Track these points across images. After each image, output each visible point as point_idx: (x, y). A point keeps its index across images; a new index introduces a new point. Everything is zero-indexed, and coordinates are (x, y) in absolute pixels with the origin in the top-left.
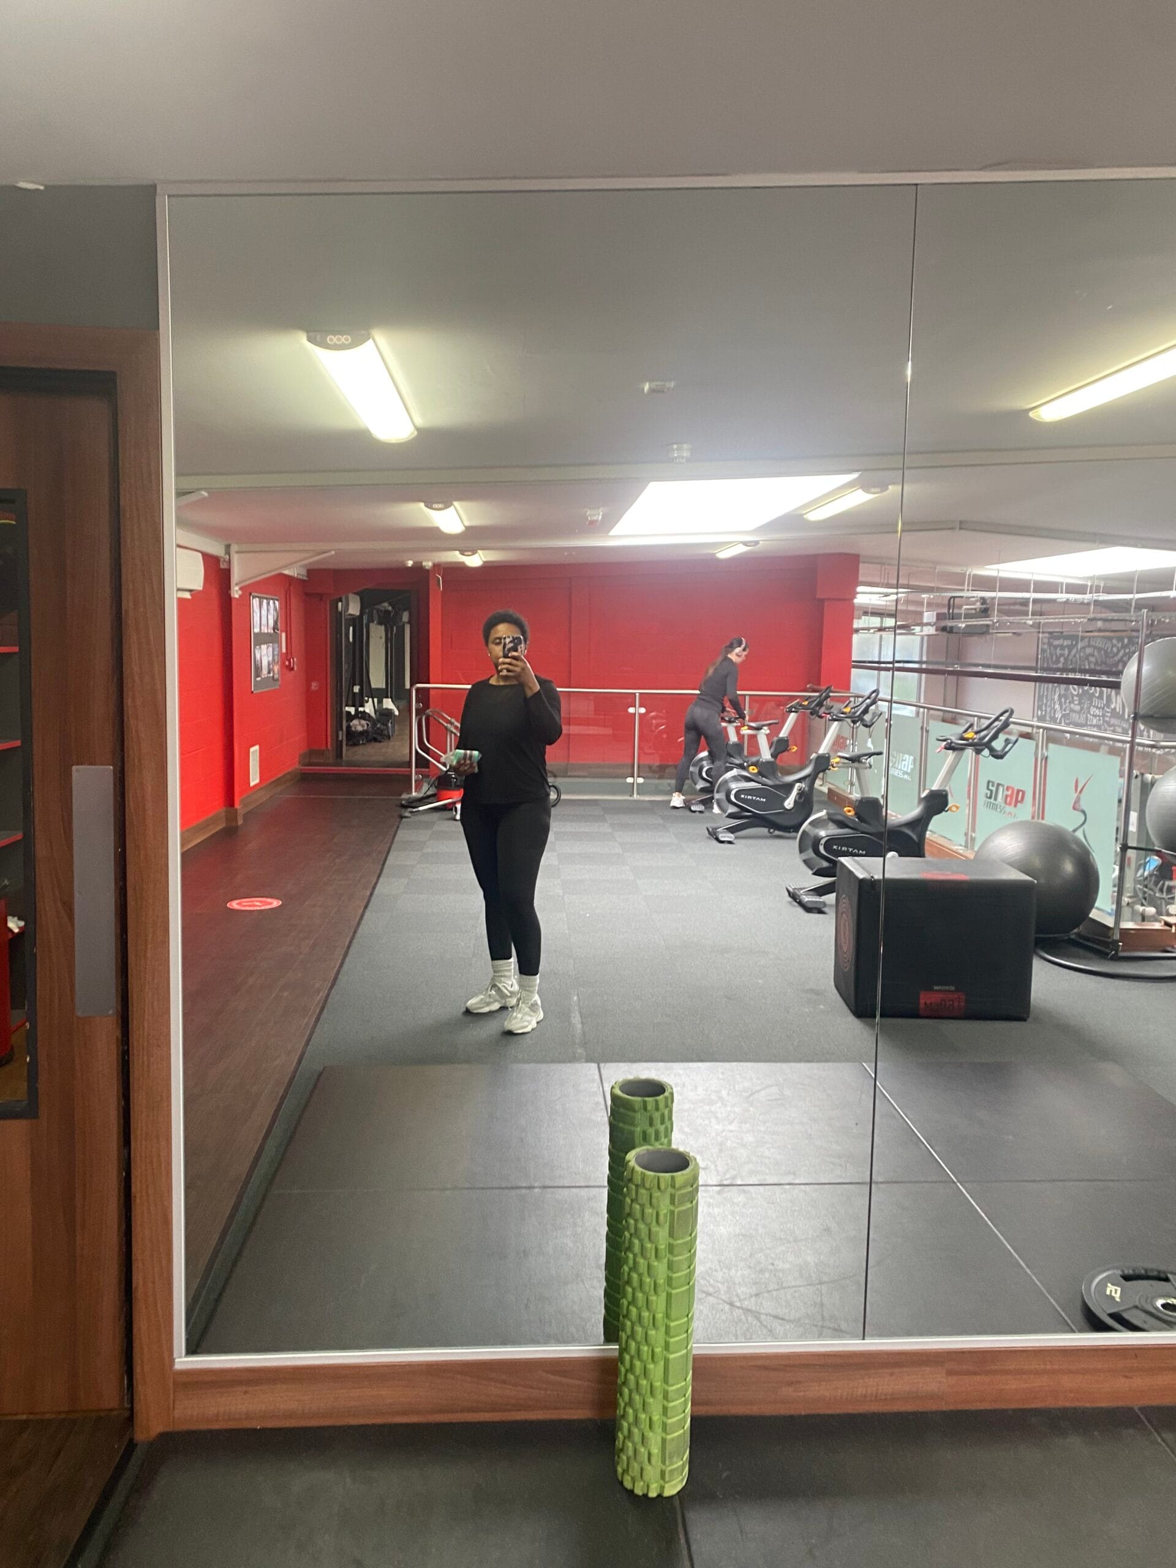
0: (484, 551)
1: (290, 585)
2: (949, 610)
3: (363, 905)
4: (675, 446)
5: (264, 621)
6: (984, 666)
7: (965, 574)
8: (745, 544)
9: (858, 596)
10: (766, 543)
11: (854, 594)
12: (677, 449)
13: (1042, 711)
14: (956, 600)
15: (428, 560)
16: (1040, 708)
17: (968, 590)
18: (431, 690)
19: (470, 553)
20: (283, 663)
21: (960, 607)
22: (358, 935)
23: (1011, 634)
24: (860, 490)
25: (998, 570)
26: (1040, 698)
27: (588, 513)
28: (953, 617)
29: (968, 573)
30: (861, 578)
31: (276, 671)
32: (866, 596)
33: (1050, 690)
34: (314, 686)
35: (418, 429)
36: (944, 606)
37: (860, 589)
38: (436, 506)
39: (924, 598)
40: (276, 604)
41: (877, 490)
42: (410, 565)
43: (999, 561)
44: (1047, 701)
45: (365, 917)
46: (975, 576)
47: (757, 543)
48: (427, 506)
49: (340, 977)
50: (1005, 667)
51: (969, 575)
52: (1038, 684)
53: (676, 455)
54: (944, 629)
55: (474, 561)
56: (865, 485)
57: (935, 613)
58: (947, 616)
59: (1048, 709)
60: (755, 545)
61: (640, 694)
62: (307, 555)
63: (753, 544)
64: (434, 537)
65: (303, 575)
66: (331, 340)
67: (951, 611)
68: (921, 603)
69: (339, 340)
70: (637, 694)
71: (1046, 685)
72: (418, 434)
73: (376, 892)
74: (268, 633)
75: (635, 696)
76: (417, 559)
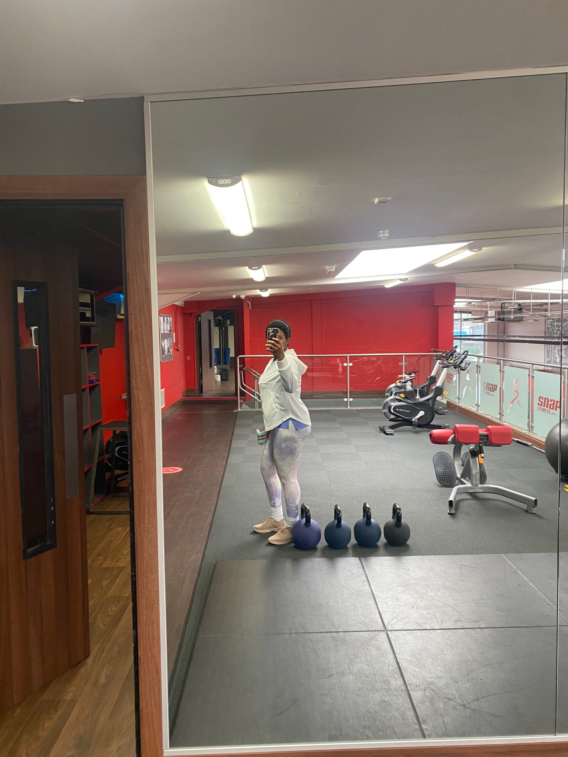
0: (271, 289)
1: (177, 310)
2: (502, 309)
3: (223, 469)
4: (381, 231)
5: (165, 328)
6: (519, 337)
7: (512, 291)
8: (401, 280)
9: (456, 303)
10: (411, 279)
11: (454, 303)
12: (382, 233)
13: (549, 358)
14: (505, 304)
15: (243, 295)
16: (548, 357)
17: (514, 299)
18: (245, 358)
19: (265, 290)
20: (174, 347)
21: (507, 308)
22: (223, 485)
23: (533, 321)
24: (468, 250)
25: (531, 289)
26: (548, 352)
27: (328, 268)
28: (504, 313)
29: (514, 291)
30: (456, 295)
31: (171, 352)
32: (459, 304)
33: (553, 347)
34: (189, 358)
35: (254, 229)
36: (499, 307)
37: (456, 300)
38: (254, 268)
39: (488, 304)
40: (170, 319)
41: (477, 250)
42: (234, 297)
43: (532, 284)
44: (552, 353)
45: (225, 476)
46: (517, 292)
47: (407, 279)
48: (249, 268)
49: (217, 509)
50: (531, 337)
51: (515, 291)
52: (546, 345)
53: (382, 236)
54: (499, 319)
55: (265, 294)
56: (470, 248)
57: (494, 311)
58: (501, 313)
59: (552, 357)
60: (406, 280)
61: (349, 356)
62: (186, 295)
63: (404, 280)
64: (250, 283)
65: (182, 304)
66: (221, 182)
67: (503, 310)
68: (487, 307)
69: (225, 182)
70: (348, 357)
71: (551, 345)
72: (254, 231)
73: (229, 462)
74: (168, 333)
75: (347, 357)
76: (238, 295)
